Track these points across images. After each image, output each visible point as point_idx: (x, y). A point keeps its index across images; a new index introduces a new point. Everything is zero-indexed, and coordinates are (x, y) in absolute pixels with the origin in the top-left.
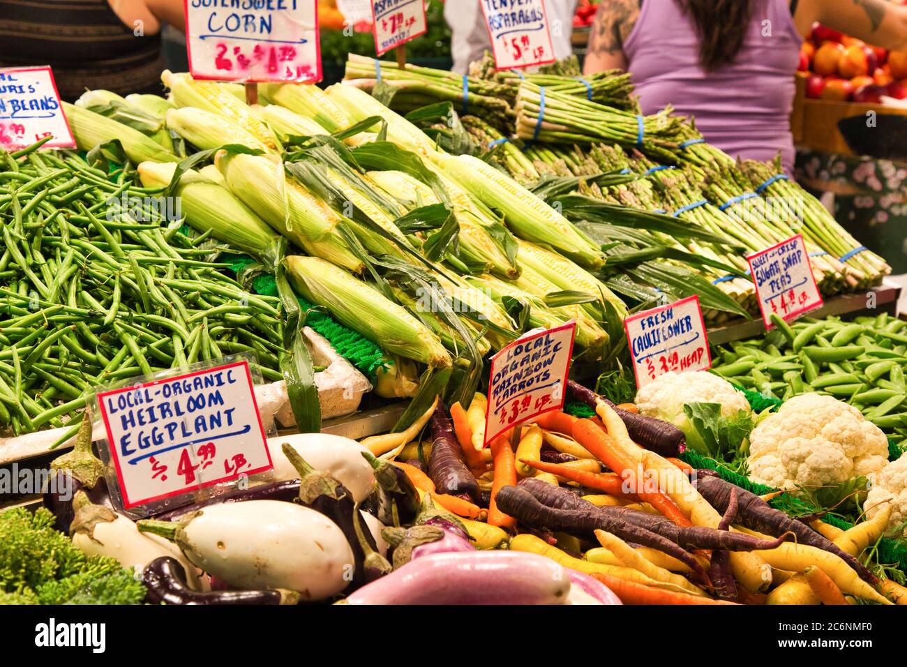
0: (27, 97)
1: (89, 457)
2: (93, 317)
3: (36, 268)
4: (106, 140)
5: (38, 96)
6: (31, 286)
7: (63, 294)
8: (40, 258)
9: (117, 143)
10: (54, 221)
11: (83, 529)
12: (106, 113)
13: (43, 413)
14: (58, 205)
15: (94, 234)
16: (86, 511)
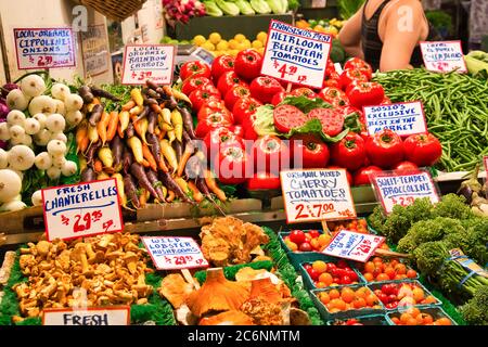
0: (450, 53)
1: (476, 182)
2: (476, 134)
3: (455, 115)
4: (481, 69)
5: (454, 52)
6: (453, 121)
7: (465, 125)
8: (456, 111)
9: (485, 70)
10: (462, 99)
11: (476, 205)
12: (480, 59)
13: (457, 166)
14: (463, 92)
15: (477, 104)
16: (477, 199)
